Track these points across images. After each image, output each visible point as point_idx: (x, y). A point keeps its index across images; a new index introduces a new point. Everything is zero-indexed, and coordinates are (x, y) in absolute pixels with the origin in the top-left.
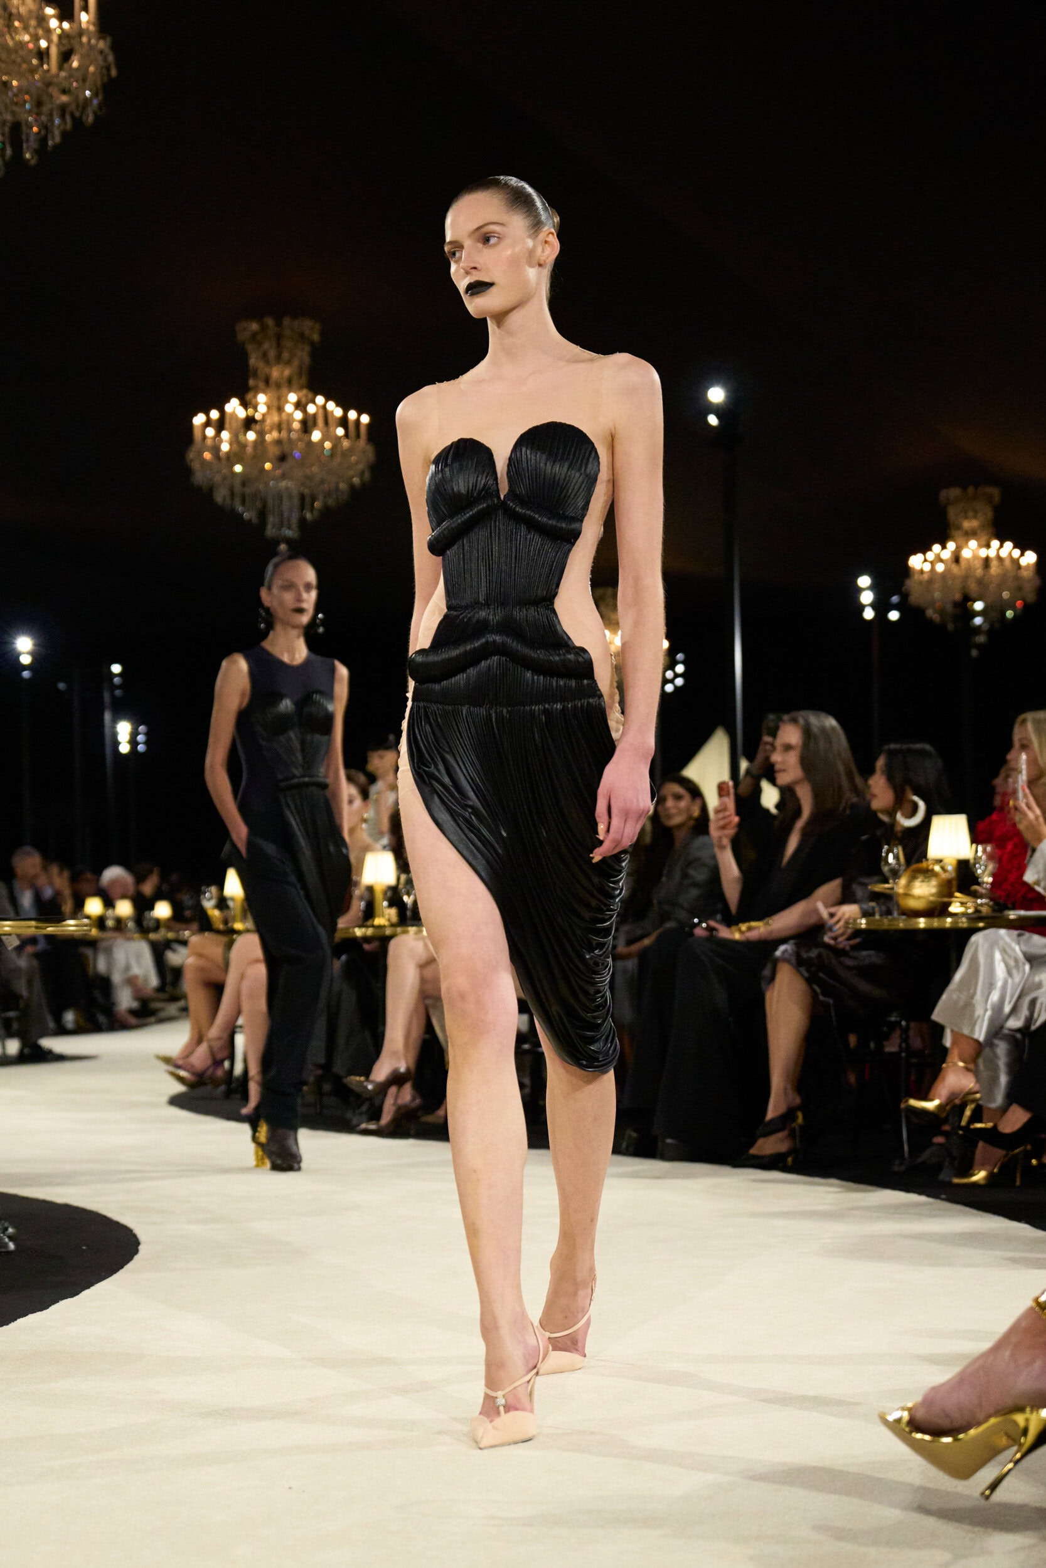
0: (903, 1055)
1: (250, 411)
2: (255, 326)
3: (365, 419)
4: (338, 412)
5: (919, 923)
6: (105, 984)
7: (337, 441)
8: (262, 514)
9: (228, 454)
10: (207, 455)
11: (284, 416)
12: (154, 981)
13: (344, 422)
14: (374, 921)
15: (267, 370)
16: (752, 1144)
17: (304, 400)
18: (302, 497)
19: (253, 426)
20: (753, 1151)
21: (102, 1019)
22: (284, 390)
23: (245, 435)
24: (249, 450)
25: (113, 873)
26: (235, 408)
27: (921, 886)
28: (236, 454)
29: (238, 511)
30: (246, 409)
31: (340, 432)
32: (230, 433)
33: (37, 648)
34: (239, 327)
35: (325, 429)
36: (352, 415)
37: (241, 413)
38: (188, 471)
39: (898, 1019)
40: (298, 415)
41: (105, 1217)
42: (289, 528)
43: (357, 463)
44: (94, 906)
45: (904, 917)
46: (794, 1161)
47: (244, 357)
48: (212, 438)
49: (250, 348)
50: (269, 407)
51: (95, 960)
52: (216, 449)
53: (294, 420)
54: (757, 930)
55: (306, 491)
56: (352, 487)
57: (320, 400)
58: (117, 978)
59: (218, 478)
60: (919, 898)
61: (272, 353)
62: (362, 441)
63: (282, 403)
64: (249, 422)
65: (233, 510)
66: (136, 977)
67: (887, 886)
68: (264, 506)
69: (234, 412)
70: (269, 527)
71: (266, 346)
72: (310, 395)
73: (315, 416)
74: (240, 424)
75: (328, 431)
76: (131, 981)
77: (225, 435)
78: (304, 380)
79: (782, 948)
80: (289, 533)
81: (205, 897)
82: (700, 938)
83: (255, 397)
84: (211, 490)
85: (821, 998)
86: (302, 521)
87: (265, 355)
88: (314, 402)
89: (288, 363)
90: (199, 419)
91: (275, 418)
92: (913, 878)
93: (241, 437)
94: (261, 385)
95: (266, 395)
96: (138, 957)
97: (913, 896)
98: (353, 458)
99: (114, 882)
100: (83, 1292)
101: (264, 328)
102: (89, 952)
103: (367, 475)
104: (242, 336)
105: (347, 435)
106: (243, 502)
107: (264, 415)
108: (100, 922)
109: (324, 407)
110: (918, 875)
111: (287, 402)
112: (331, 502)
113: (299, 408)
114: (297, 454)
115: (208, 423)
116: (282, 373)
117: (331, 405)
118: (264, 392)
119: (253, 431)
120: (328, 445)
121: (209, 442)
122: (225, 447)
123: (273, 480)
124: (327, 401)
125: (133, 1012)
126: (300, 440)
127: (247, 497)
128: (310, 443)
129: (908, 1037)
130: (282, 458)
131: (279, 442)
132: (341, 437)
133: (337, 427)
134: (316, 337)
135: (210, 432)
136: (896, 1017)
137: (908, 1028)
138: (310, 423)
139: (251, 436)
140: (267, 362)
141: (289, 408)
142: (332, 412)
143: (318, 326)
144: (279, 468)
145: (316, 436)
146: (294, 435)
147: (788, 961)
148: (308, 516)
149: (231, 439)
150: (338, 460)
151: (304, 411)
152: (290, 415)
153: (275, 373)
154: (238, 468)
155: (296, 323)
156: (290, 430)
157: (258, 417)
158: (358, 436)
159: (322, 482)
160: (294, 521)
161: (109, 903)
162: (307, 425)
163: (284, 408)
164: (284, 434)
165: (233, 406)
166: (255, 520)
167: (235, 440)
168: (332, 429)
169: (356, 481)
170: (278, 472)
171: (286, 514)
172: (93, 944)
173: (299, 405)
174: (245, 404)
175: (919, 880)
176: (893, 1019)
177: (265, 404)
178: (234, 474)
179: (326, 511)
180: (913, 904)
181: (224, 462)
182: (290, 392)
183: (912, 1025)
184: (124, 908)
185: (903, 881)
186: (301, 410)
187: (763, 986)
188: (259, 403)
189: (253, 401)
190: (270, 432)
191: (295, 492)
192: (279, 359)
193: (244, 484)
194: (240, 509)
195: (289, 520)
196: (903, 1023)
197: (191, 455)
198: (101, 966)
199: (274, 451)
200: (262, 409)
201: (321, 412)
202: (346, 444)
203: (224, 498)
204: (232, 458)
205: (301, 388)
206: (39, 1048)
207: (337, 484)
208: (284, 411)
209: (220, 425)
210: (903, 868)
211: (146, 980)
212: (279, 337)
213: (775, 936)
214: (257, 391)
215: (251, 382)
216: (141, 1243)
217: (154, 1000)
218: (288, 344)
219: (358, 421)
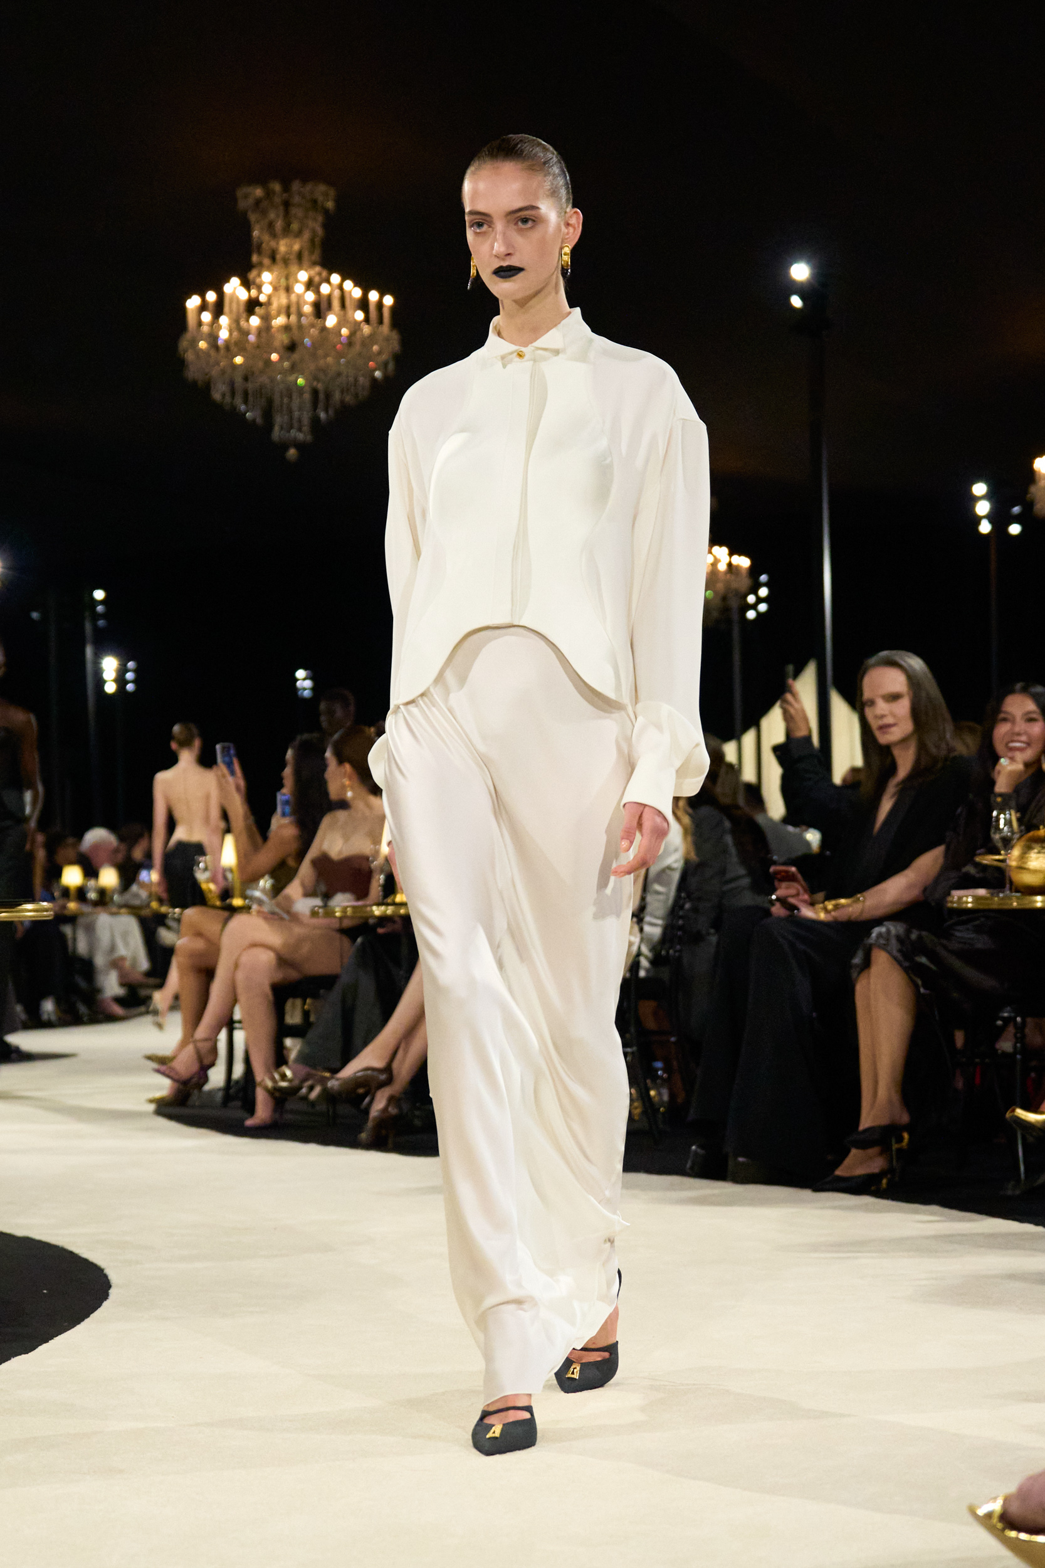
0: (1018, 1057)
1: (254, 293)
2: (259, 192)
3: (388, 300)
4: (357, 293)
5: (1037, 902)
6: (87, 967)
7: (355, 327)
8: (268, 414)
9: (227, 343)
10: (202, 345)
11: (293, 297)
12: (144, 964)
13: (363, 304)
14: (395, 897)
15: (273, 244)
16: (838, 1163)
17: (317, 279)
18: (315, 392)
19: (257, 309)
20: (839, 1172)
21: (82, 1009)
22: (293, 268)
23: (247, 320)
24: (252, 338)
25: (97, 836)
26: (235, 289)
27: (1037, 858)
28: (236, 344)
29: (239, 410)
30: (249, 289)
31: (359, 316)
32: (230, 319)
33: (6, 571)
34: (240, 193)
35: (342, 313)
36: (373, 296)
37: (243, 294)
38: (181, 363)
39: (1013, 1015)
40: (310, 297)
41: (71, 1253)
42: (300, 430)
43: (380, 353)
44: (72, 876)
45: (1018, 894)
46: (888, 1184)
47: (247, 228)
48: (208, 325)
49: (253, 217)
50: (275, 289)
51: (75, 939)
52: (213, 338)
53: (306, 303)
54: (848, 907)
55: (320, 386)
56: (374, 380)
57: (335, 278)
58: (100, 961)
59: (215, 372)
60: (1035, 871)
61: (279, 225)
62: (385, 328)
63: (291, 284)
64: (252, 306)
65: (234, 408)
66: (122, 959)
67: (997, 857)
68: (270, 402)
69: (234, 294)
70: (277, 428)
71: (272, 215)
72: (325, 274)
73: (329, 297)
74: (242, 308)
75: (345, 315)
76: (116, 964)
77: (224, 320)
78: (316, 256)
79: (876, 931)
80: (300, 436)
81: (199, 869)
82: (779, 919)
83: (259, 275)
84: (207, 386)
85: (922, 990)
86: (315, 421)
87: (271, 225)
88: (328, 281)
89: (299, 234)
90: (193, 302)
91: (282, 300)
92: (1028, 848)
93: (243, 323)
94: (266, 261)
95: (272, 274)
96: (125, 935)
97: (1028, 869)
98: (375, 348)
99: (96, 847)
100: (40, 1347)
101: (269, 194)
102: (67, 930)
103: (391, 366)
104: (242, 204)
105: (367, 320)
106: (246, 402)
107: (270, 297)
108: (81, 894)
109: (341, 287)
110: (1034, 845)
111: (297, 281)
112: (348, 398)
113: (311, 288)
114: (307, 341)
115: (203, 307)
116: (291, 247)
117: (348, 285)
118: (269, 269)
119: (257, 315)
120: (345, 332)
121: (205, 329)
122: (224, 335)
123: (280, 373)
124: (343, 280)
125: (118, 1000)
126: (313, 326)
127: (250, 392)
128: (324, 329)
129: (1024, 1036)
130: (292, 347)
131: (287, 328)
132: (361, 322)
133: (355, 311)
134: (330, 205)
135: (206, 317)
136: (1009, 1012)
137: (1024, 1022)
138: (324, 306)
139: (255, 321)
140: (274, 235)
141: (299, 288)
142: (350, 292)
143: (332, 193)
144: (288, 359)
145: (331, 321)
146: (304, 320)
147: (884, 947)
148: (322, 415)
149: (230, 326)
150: (357, 348)
151: (317, 292)
152: (299, 296)
153: (283, 247)
154: (239, 360)
155: (309, 187)
156: (300, 314)
157: (263, 298)
158: (381, 321)
159: (339, 374)
160: (306, 421)
161: (91, 872)
162: (320, 309)
163: (293, 288)
164: (293, 318)
165: (234, 287)
166: (259, 421)
167: (236, 325)
168: (350, 311)
169: (378, 374)
170: (286, 364)
171: (296, 414)
172: (72, 919)
173: (310, 285)
174: (247, 284)
175: (1036, 851)
176: (1006, 1015)
177: (271, 283)
178: (235, 367)
179: (344, 410)
180: (1028, 879)
181: (222, 352)
182: (301, 269)
183: (1029, 1020)
184: (109, 877)
185: (1016, 852)
186: (312, 291)
187: (854, 975)
188: (264, 283)
189: (258, 280)
190: (278, 315)
191: (308, 389)
192: (287, 231)
193: (246, 379)
194: (243, 407)
195: (300, 421)
196: (1019, 1019)
197: (184, 343)
198: (82, 947)
199: (283, 339)
200: (267, 289)
201: (337, 293)
202: (366, 329)
203: (224, 395)
204: (230, 349)
205: (314, 264)
206: (7, 1045)
207: (356, 380)
208: (294, 292)
209: (218, 309)
210: (1016, 836)
211: (135, 960)
212: (287, 205)
213: (866, 916)
214: (261, 266)
215: (255, 258)
216: (112, 1285)
217: (142, 986)
218: (298, 212)
219: (380, 305)
